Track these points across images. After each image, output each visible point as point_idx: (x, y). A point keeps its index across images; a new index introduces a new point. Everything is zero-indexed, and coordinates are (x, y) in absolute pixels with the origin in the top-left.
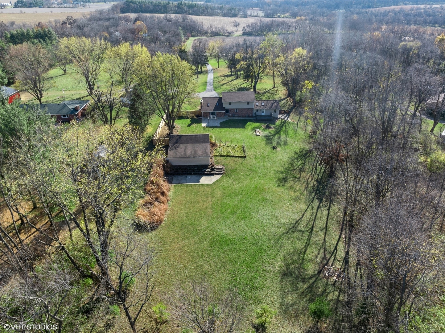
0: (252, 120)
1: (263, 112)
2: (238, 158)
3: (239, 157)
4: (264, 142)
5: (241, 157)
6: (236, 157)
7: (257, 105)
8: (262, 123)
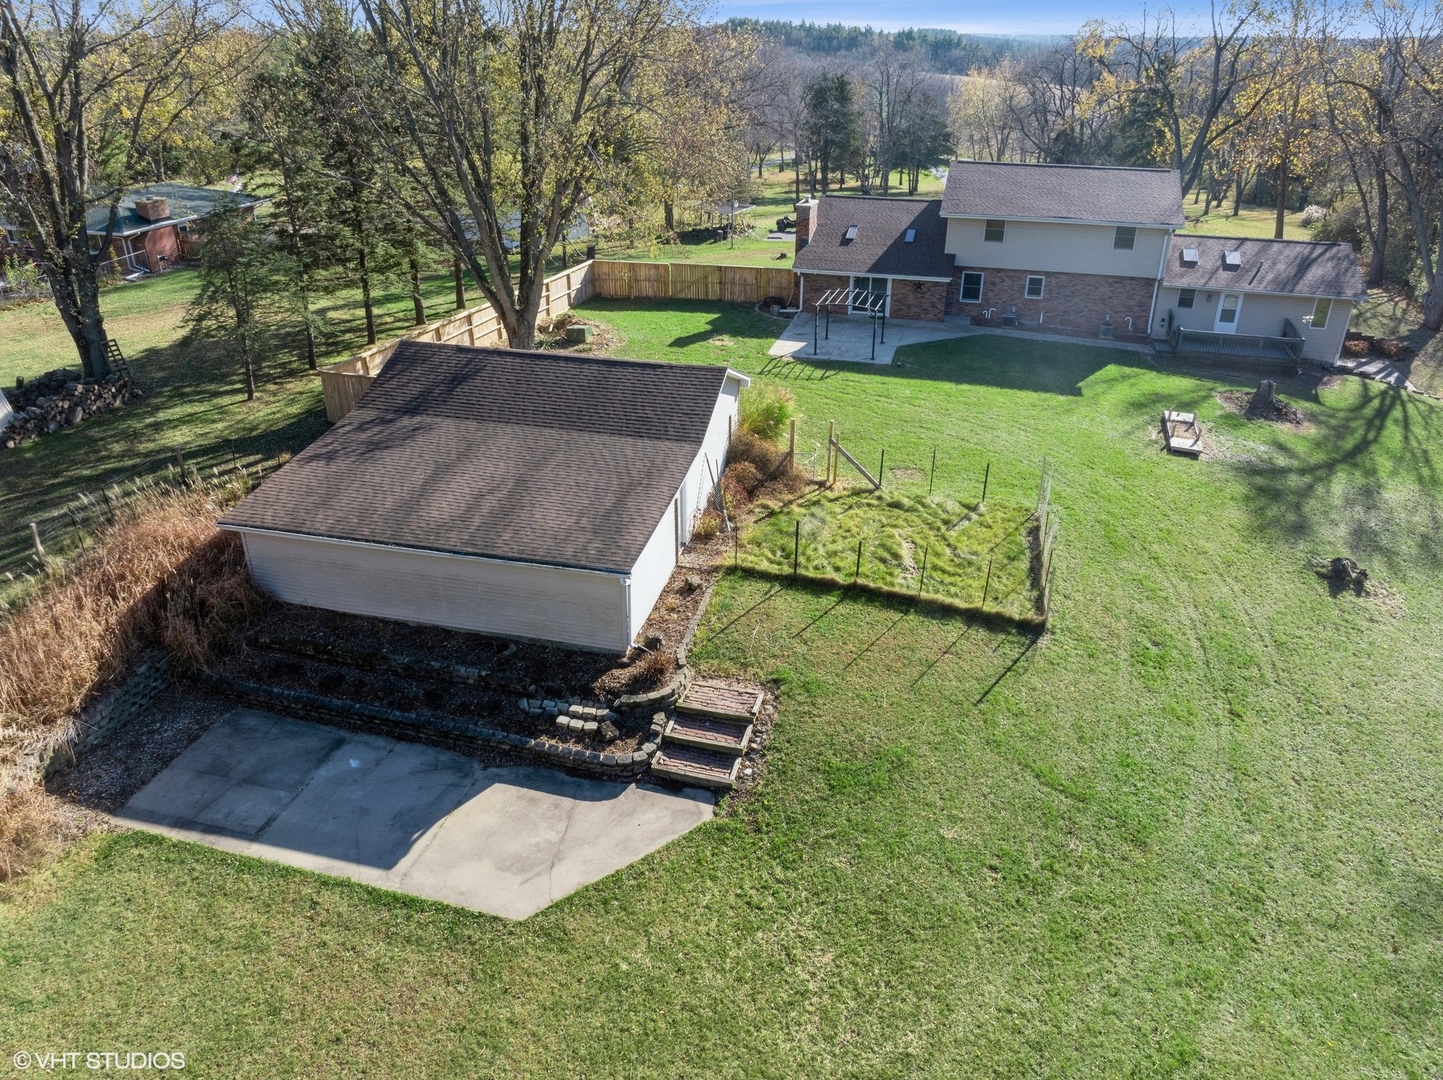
0: (1135, 354)
1: (1228, 316)
2: (953, 630)
3: (973, 617)
4: (1236, 515)
5: (995, 623)
6: (945, 612)
7: (1192, 265)
8: (1215, 378)
